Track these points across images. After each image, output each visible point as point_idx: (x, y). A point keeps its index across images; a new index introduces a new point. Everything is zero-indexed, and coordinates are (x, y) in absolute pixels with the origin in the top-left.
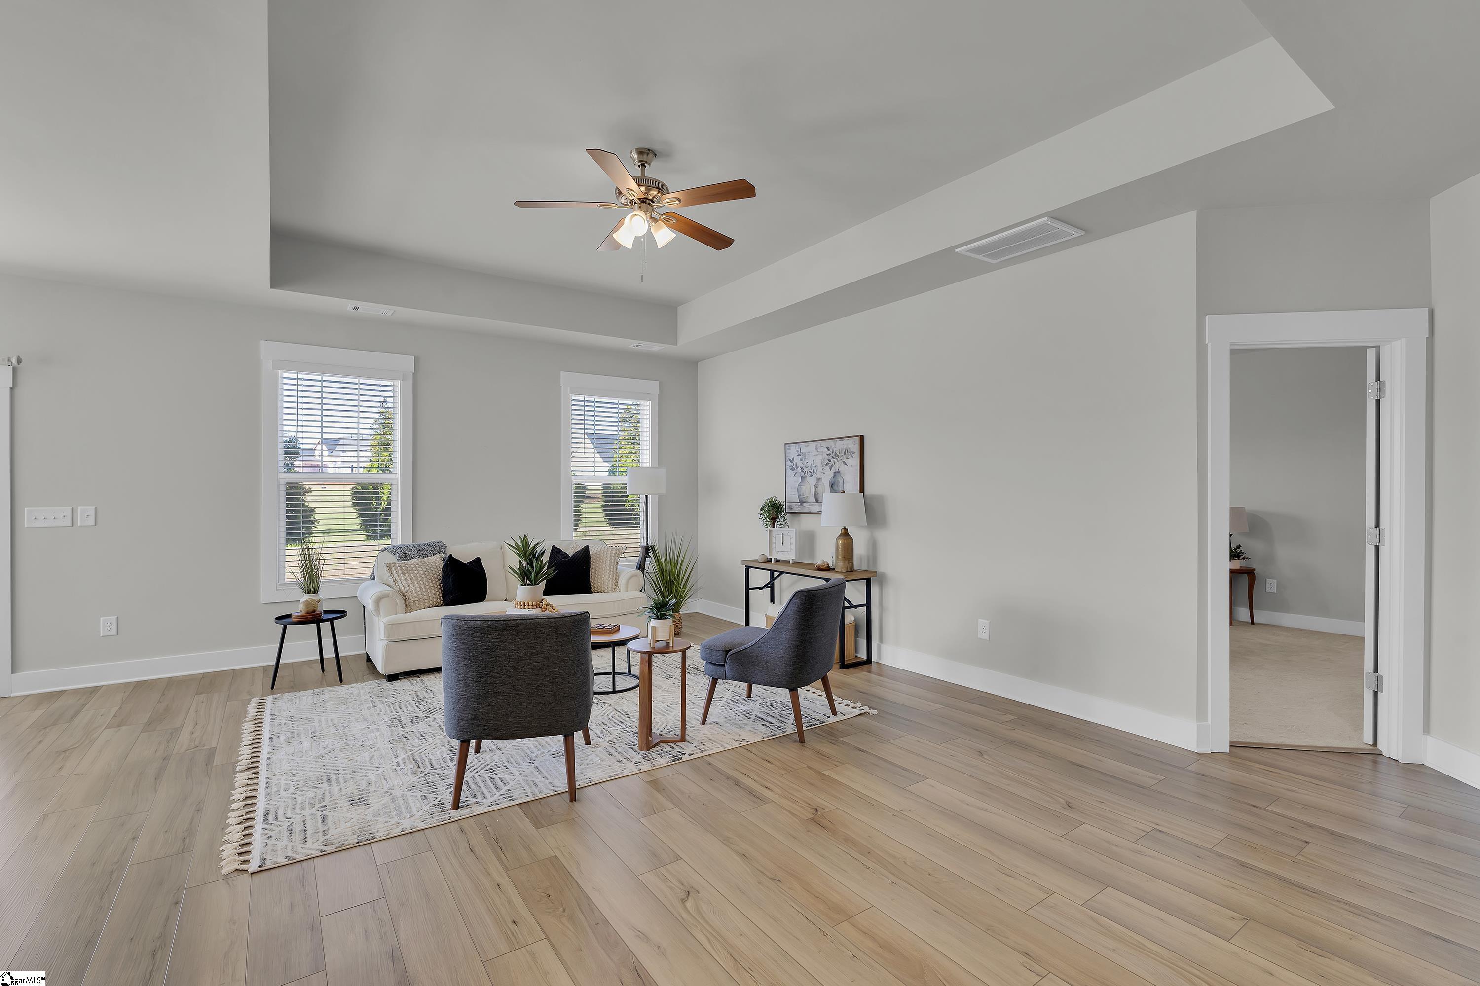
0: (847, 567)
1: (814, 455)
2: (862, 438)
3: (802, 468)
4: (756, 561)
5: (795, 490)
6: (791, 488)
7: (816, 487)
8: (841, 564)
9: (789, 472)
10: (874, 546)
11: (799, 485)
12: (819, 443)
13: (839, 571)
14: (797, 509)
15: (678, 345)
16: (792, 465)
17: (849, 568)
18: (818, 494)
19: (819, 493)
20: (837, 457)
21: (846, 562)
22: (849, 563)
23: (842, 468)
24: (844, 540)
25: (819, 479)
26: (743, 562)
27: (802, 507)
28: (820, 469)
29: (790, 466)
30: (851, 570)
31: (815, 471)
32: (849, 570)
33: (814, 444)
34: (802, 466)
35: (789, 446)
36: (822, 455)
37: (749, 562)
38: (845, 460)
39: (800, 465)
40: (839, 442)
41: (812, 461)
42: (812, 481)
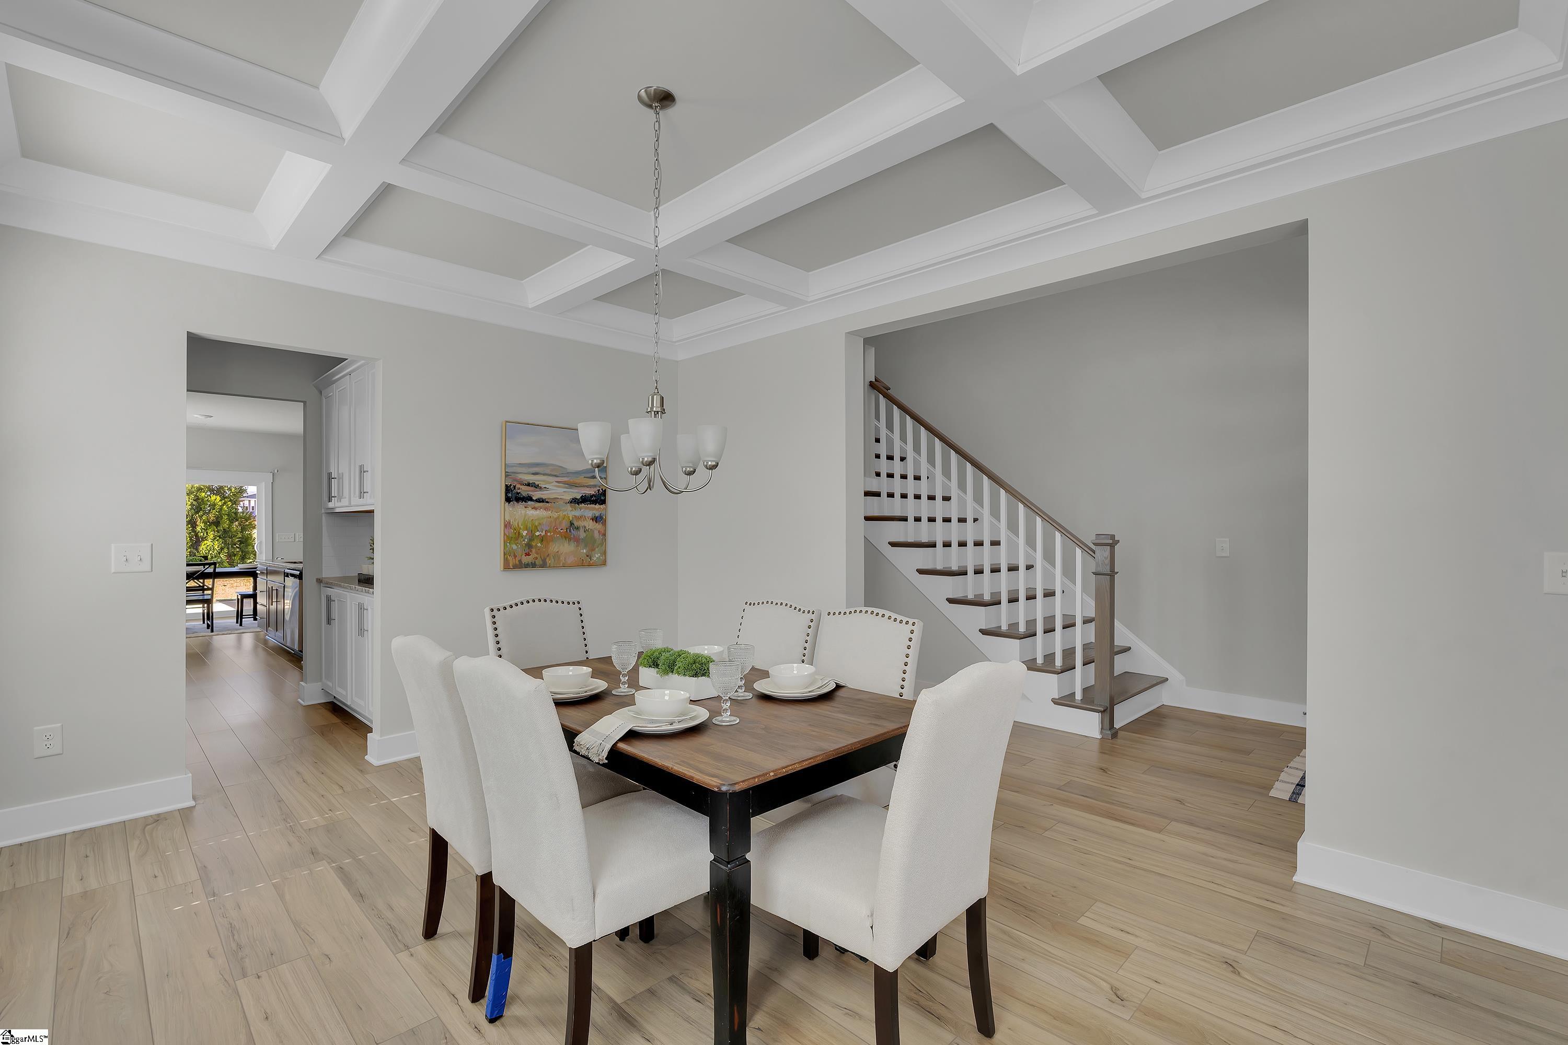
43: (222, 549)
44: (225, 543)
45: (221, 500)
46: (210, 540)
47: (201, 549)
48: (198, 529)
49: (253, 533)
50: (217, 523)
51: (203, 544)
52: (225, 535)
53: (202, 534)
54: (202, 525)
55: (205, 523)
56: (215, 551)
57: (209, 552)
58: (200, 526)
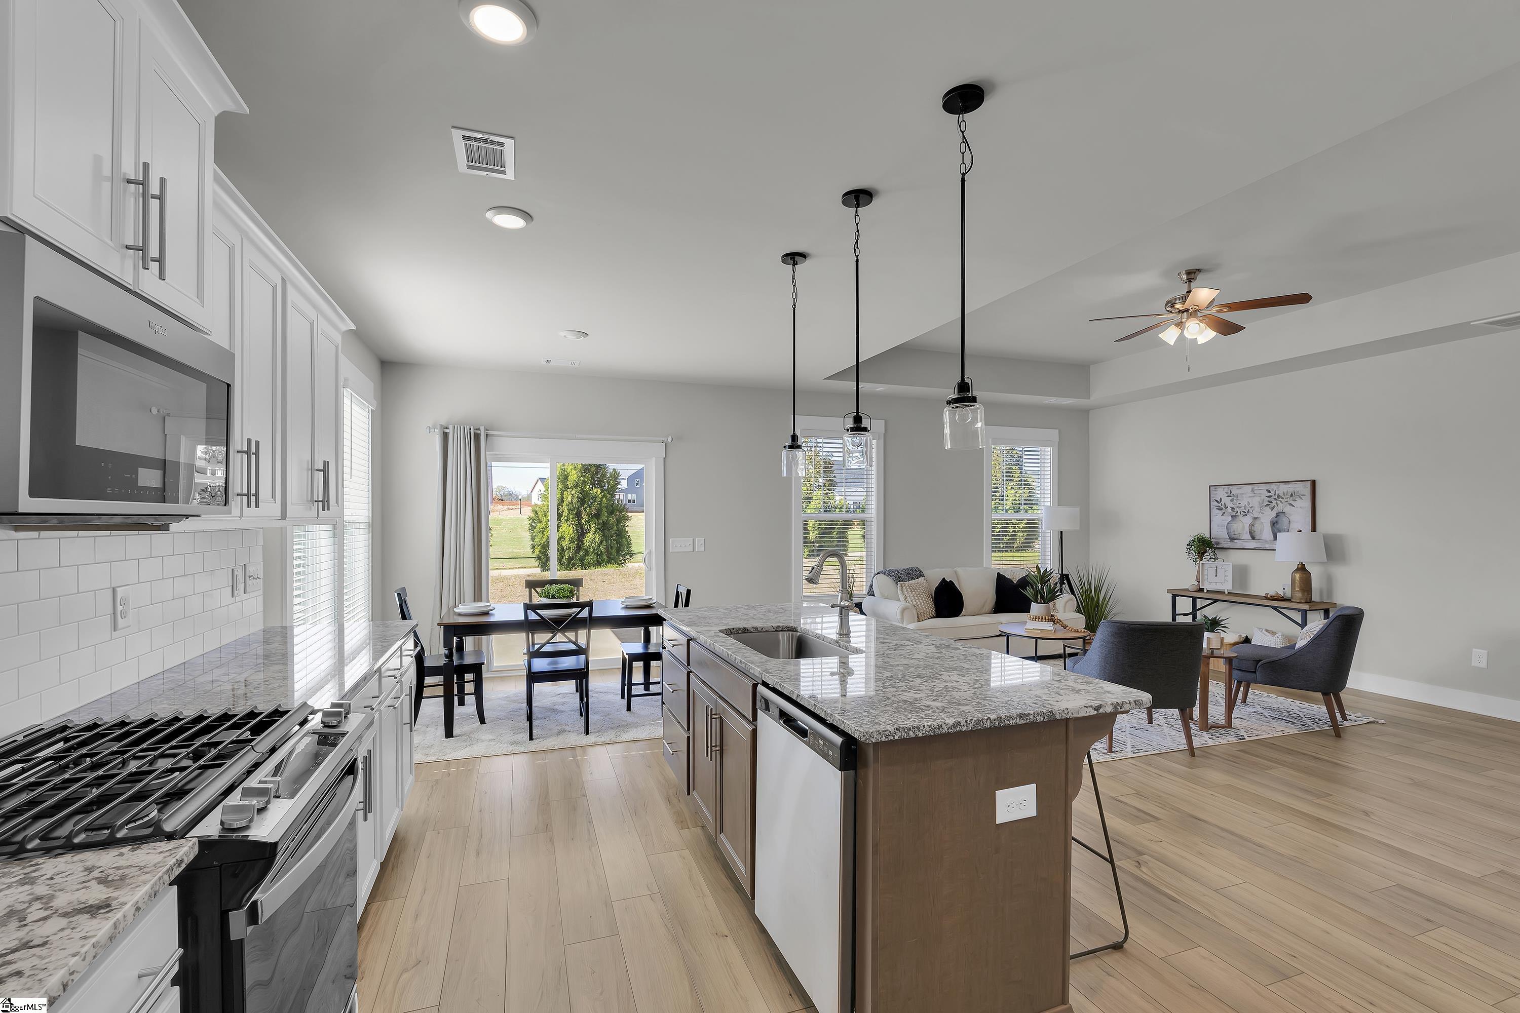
0: (1307, 599)
1: (1250, 497)
2: (1313, 483)
3: (1233, 508)
4: (1187, 590)
5: (1223, 528)
6: (1218, 526)
7: (1252, 525)
8: (1299, 595)
9: (1215, 511)
10: (1329, 580)
11: (1228, 523)
12: (1256, 487)
13: (1298, 601)
14: (1226, 545)
15: (1092, 398)
16: (1220, 505)
17: (1308, 599)
18: (1254, 532)
19: (1256, 531)
20: (1281, 499)
21: (1306, 594)
22: (1308, 594)
23: (1287, 509)
24: (1301, 574)
25: (1255, 518)
26: (1169, 591)
27: (1232, 543)
28: (1257, 509)
29: (1215, 505)
30: (1309, 601)
31: (1251, 511)
32: (1308, 601)
33: (1250, 487)
34: (1233, 506)
35: (1215, 488)
36: (1261, 497)
37: (1179, 591)
38: (1292, 503)
39: (1230, 505)
40: (1282, 486)
41: (1247, 502)
42: (1247, 520)
43: (601, 542)
44: (604, 535)
45: (601, 493)
46: (592, 533)
47: (585, 541)
48: (583, 521)
49: (626, 525)
50: (597, 516)
51: (586, 536)
52: (604, 528)
53: (586, 527)
54: (586, 517)
55: (588, 515)
56: (596, 544)
57: (591, 544)
58: (585, 518)
